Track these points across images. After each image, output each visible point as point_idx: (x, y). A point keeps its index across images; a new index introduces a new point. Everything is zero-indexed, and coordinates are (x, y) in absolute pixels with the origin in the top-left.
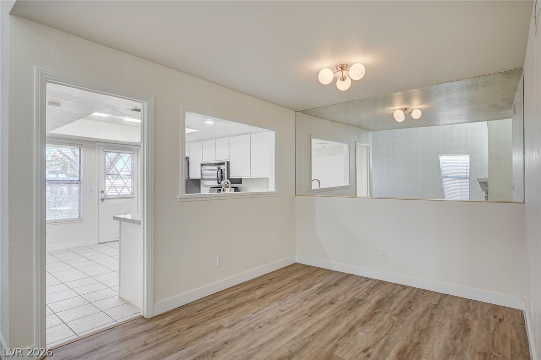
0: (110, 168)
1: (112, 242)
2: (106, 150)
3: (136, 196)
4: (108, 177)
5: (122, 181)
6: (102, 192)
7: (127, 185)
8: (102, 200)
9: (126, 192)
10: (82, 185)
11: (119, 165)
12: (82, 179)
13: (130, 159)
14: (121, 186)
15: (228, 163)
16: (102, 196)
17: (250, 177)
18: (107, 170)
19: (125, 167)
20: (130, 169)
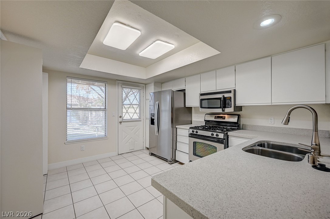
0: (125, 99)
1: (127, 153)
2: (123, 86)
3: (142, 120)
4: (124, 106)
5: (133, 109)
6: (121, 117)
7: (137, 112)
8: (121, 123)
9: (136, 117)
10: (107, 112)
11: (132, 97)
12: (107, 107)
13: (138, 93)
14: (132, 112)
15: (235, 90)
16: (120, 120)
17: (270, 104)
18: (123, 101)
19: (135, 99)
20: (138, 101)
